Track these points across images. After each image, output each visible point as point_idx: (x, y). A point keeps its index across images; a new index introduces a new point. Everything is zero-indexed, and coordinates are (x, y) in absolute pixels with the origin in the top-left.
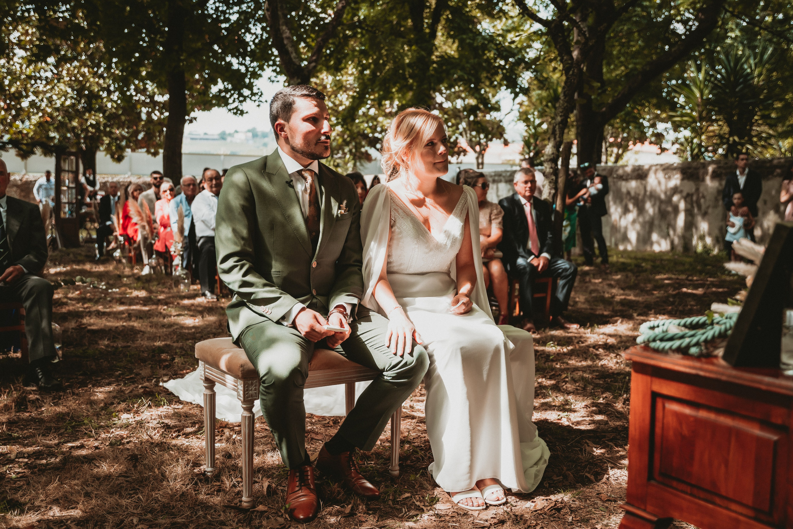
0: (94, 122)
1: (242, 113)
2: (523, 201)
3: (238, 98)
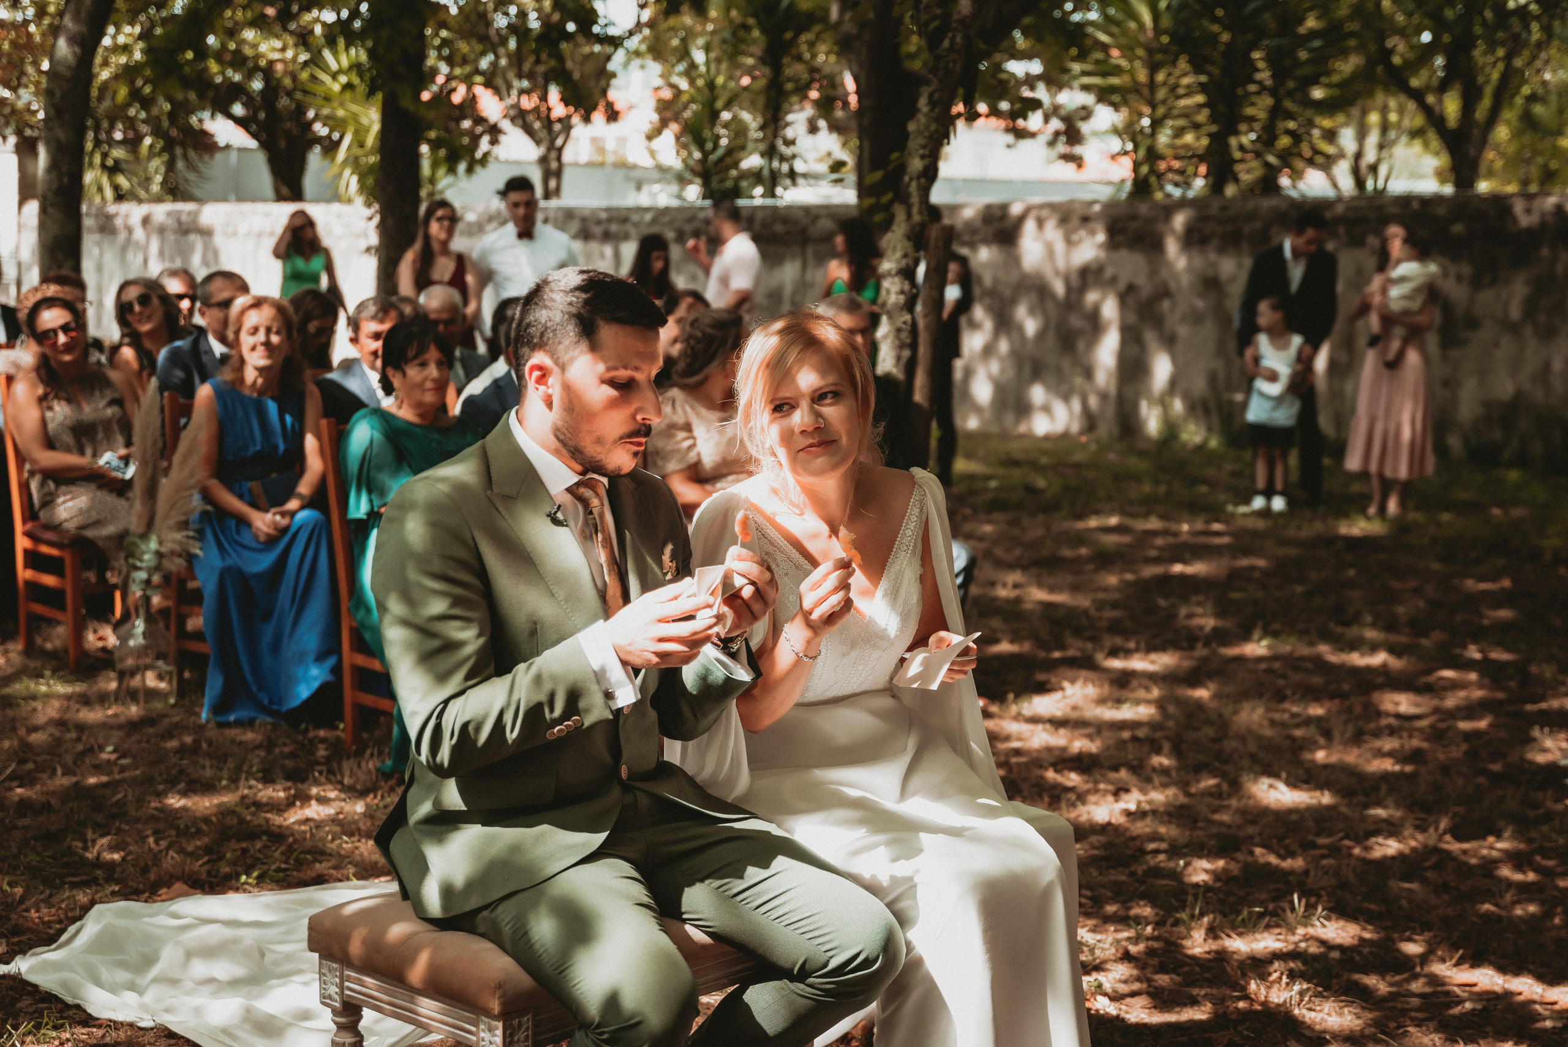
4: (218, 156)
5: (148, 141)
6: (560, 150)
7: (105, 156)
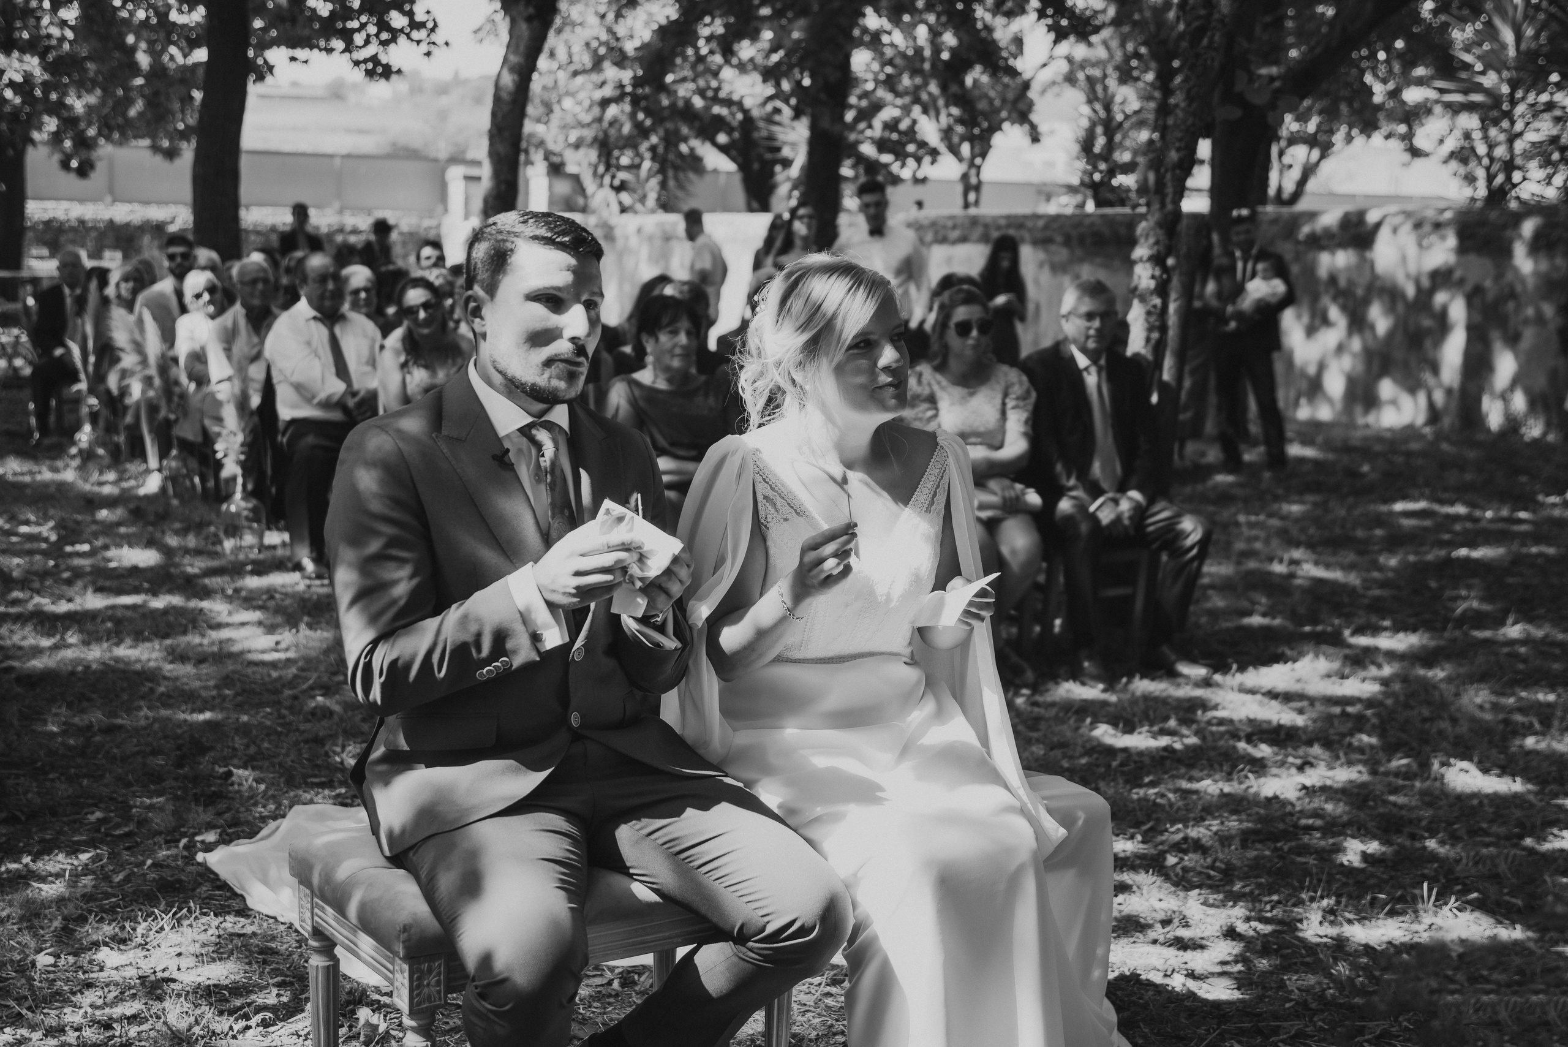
0: (18, 78)
1: (387, 72)
2: (1082, 361)
3: (377, 35)
4: (708, 178)
5: (647, 165)
6: (979, 168)
7: (613, 177)
